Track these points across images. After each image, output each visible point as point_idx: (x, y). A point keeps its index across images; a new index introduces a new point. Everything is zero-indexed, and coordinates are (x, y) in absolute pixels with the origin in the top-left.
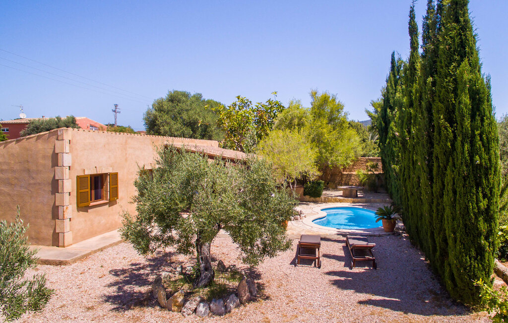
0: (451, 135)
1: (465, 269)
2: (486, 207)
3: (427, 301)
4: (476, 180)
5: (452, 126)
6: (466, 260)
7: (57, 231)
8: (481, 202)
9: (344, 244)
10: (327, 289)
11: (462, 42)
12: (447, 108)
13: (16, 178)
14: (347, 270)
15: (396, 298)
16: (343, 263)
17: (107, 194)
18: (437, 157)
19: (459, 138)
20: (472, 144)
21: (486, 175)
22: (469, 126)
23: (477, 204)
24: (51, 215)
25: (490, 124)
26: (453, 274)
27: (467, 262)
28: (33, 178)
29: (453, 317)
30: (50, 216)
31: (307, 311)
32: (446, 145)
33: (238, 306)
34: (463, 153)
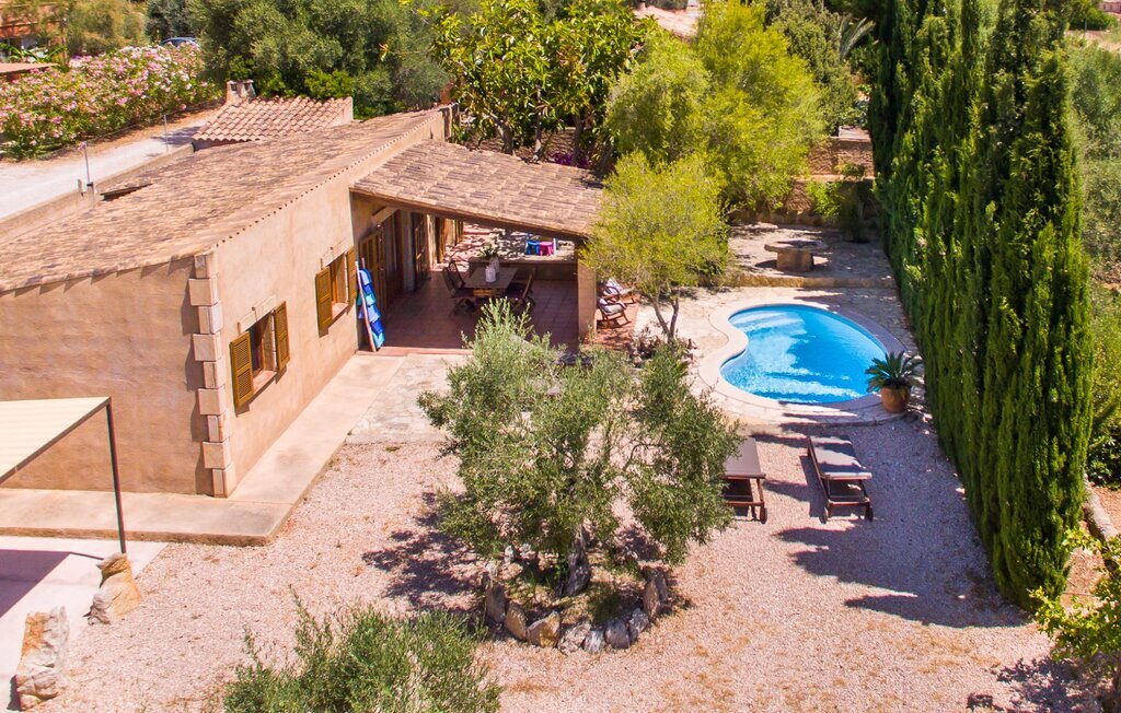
0: (1018, 333)
1: (1024, 558)
2: (1063, 466)
3: (962, 597)
4: (1049, 424)
5: (1020, 315)
6: (1026, 545)
7: (208, 465)
8: (1055, 459)
9: (803, 451)
10: (787, 574)
11: (1051, 167)
12: (1015, 284)
13: (99, 356)
14: (816, 523)
15: (909, 592)
16: (806, 506)
17: (271, 356)
18: (992, 359)
19: (1028, 355)
20: (1049, 367)
21: (1067, 417)
22: (1045, 337)
23: (1049, 462)
24: (189, 432)
25: (1080, 336)
26: (1005, 560)
27: (1026, 549)
28: (141, 356)
29: (998, 629)
30: (187, 434)
31: (763, 628)
32: (1008, 346)
33: (647, 628)
34: (1032, 380)
